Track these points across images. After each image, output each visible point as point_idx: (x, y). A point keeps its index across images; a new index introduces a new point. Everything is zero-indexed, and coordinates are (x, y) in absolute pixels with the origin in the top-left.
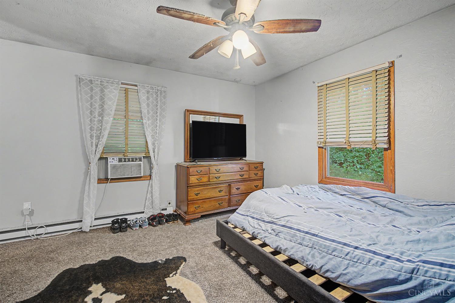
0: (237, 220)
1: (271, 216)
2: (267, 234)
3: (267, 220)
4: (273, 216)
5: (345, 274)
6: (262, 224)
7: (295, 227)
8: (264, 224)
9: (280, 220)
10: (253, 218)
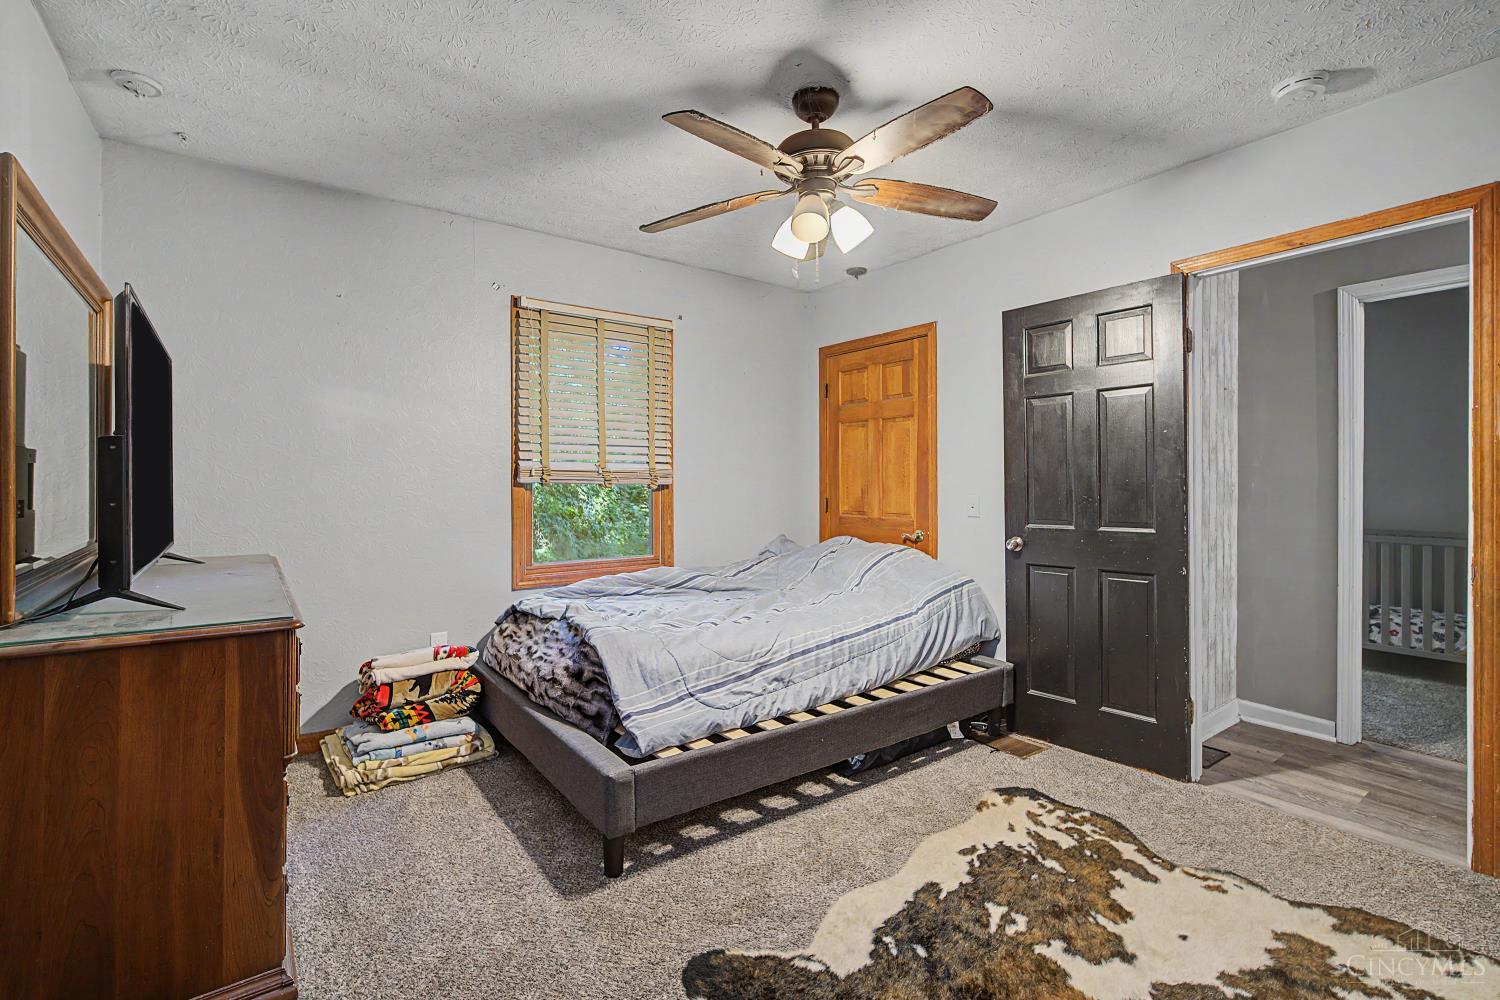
0: (680, 724)
1: (750, 657)
2: (769, 698)
3: (747, 669)
4: (753, 654)
5: (900, 661)
6: (741, 686)
7: (812, 644)
8: (747, 683)
9: (775, 653)
10: (709, 689)
